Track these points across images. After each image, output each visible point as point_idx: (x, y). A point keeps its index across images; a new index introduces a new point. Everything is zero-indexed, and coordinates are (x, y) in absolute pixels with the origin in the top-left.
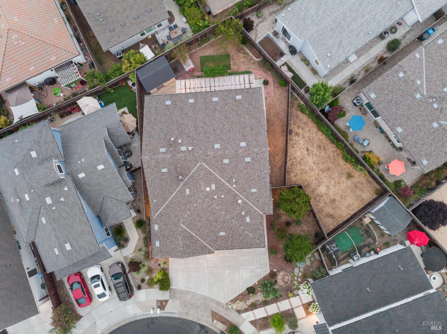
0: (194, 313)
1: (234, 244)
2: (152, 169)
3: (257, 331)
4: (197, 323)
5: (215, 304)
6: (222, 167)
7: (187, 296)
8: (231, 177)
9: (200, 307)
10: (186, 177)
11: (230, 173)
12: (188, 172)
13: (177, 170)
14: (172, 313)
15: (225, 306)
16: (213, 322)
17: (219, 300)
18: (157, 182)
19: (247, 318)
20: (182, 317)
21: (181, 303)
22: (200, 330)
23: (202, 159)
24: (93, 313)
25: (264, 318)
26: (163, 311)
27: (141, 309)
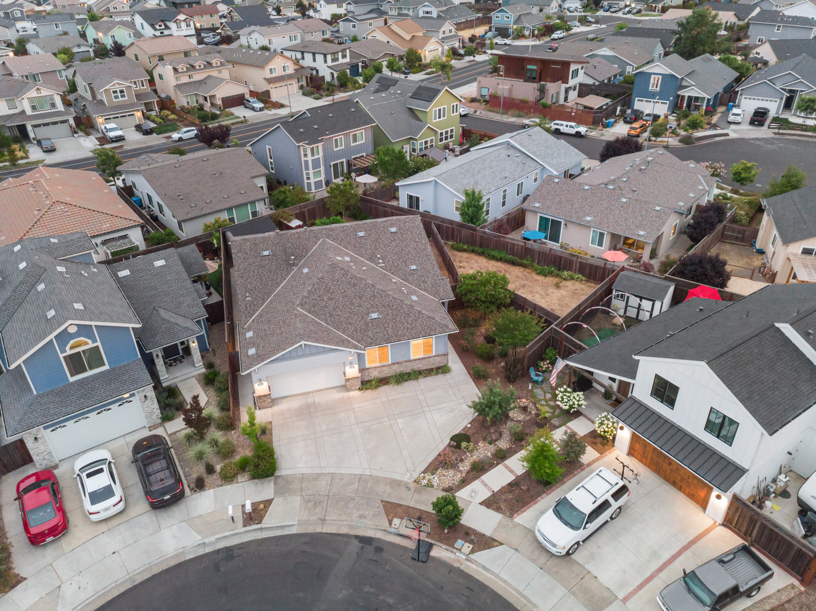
0: (340, 515)
1: (400, 332)
2: (247, 254)
3: (507, 519)
4: (352, 536)
5: (388, 487)
6: (357, 242)
7: (318, 483)
8: (374, 253)
9: (353, 499)
10: (301, 260)
11: (371, 249)
12: (304, 252)
13: (286, 252)
14: (282, 527)
15: (413, 486)
16: (390, 524)
17: (397, 477)
18: (253, 271)
19: (471, 497)
20: (310, 530)
21: (304, 499)
22: (362, 548)
23: (325, 234)
24: (61, 565)
25: (510, 485)
26: (259, 526)
27: (199, 532)
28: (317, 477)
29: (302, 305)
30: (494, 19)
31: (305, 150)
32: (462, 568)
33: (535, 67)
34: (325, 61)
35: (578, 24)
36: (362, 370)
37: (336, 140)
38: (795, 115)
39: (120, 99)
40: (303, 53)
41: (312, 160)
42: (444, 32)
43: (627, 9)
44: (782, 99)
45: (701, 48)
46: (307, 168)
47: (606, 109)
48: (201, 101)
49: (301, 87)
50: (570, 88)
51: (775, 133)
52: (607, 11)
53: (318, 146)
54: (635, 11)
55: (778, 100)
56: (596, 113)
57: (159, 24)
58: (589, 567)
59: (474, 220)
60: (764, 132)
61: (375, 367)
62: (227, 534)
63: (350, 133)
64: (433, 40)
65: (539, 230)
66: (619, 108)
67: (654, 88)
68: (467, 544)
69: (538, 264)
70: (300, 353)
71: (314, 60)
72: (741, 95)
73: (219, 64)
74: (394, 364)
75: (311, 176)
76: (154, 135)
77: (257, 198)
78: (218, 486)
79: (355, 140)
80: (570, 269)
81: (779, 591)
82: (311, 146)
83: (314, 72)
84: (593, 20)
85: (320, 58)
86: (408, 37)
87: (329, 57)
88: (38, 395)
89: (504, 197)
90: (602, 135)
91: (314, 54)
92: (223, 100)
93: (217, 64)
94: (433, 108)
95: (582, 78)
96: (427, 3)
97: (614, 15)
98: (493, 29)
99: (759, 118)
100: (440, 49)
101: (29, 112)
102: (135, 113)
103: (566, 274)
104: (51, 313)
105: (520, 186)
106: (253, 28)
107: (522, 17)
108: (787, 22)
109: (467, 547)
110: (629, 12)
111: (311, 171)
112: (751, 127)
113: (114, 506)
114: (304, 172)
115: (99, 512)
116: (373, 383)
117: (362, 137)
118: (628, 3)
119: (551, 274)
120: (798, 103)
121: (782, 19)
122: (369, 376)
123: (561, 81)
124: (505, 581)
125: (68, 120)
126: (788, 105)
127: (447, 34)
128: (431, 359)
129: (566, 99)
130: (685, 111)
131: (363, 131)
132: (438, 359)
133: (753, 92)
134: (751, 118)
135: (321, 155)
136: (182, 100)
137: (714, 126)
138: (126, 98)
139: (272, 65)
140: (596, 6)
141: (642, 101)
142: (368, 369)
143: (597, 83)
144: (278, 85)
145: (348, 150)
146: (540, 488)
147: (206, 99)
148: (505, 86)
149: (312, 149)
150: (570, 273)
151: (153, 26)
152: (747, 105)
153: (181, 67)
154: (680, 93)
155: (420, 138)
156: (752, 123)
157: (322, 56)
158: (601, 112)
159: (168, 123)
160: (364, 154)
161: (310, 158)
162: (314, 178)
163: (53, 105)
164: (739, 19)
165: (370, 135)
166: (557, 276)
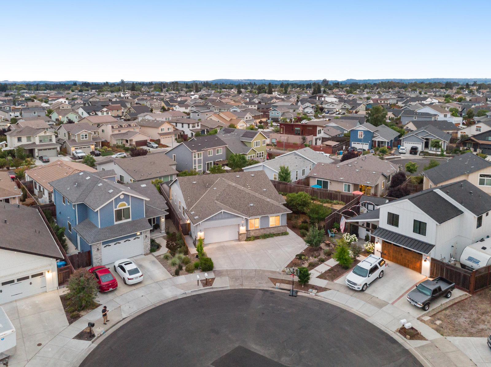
0: (250, 283)
1: (265, 212)
2: (185, 182)
3: (331, 282)
5: (270, 273)
7: (235, 273)
8: (245, 184)
9: (254, 277)
11: (243, 182)
12: (213, 182)
13: (204, 182)
14: (223, 287)
15: (282, 273)
16: (275, 285)
17: (273, 270)
18: (190, 189)
20: (236, 288)
21: (230, 278)
22: (264, 293)
23: (221, 176)
24: (117, 300)
25: (329, 270)
26: (211, 287)
27: (182, 289)
28: (235, 270)
29: (217, 200)
30: (270, 114)
31: (195, 155)
32: (314, 298)
33: (299, 129)
34: (189, 127)
35: (314, 118)
36: (247, 231)
37: (209, 151)
38: (431, 150)
39: (85, 139)
40: (176, 123)
41: (198, 160)
42: (247, 118)
43: (338, 112)
44: (423, 143)
45: (380, 123)
46: (195, 164)
47: (338, 146)
48: (124, 142)
49: (176, 139)
50: (318, 138)
51: (423, 157)
52: (327, 113)
53: (201, 153)
54: (342, 113)
55: (421, 143)
56: (333, 148)
57: (93, 112)
58: (373, 294)
59: (286, 180)
60: (417, 157)
61: (253, 230)
62: (196, 290)
63: (215, 148)
64: (242, 121)
65: (317, 184)
66: (344, 147)
67: (361, 137)
68: (314, 290)
69: (320, 198)
70: (220, 217)
71: (183, 127)
72: (403, 141)
73: (134, 126)
74: (261, 229)
75: (197, 167)
76: (101, 156)
77: (174, 173)
78: (185, 274)
79: (218, 153)
80: (336, 199)
81: (460, 296)
82: (198, 153)
83: (182, 133)
84: (321, 117)
85: (186, 126)
86: (228, 119)
87: (191, 125)
88: (101, 229)
89: (297, 174)
90: (338, 158)
91: (183, 124)
92: (137, 142)
93: (133, 125)
94: (254, 141)
95: (322, 135)
96: (235, 107)
97: (331, 115)
98: (270, 119)
99: (414, 151)
100: (245, 125)
101: (38, 143)
102: (91, 146)
103: (335, 202)
104: (111, 191)
105: (304, 171)
106: (146, 113)
107: (285, 113)
108: (419, 115)
109: (315, 291)
110: (339, 114)
111: (197, 165)
112: (411, 155)
113: (140, 277)
114: (194, 165)
115: (133, 279)
116: (252, 238)
117: (221, 151)
118: (337, 110)
119: (328, 202)
120: (431, 144)
121: (416, 114)
122: (249, 235)
123: (313, 135)
124: (335, 301)
125: (57, 148)
126: (427, 146)
127: (248, 119)
128: (279, 228)
129: (316, 143)
130: (377, 148)
131: (222, 148)
132: (282, 228)
133: (408, 140)
134: (410, 151)
135: (202, 158)
136: (114, 142)
137: (393, 155)
138: (88, 139)
139: (162, 127)
140: (321, 111)
141: (355, 143)
142: (249, 230)
143: (330, 137)
144: (165, 137)
145: (214, 157)
146: (344, 270)
147: (127, 141)
148: (284, 138)
149: (198, 154)
150: (337, 201)
151: (89, 113)
152: (407, 146)
153: (115, 126)
154: (373, 139)
155: (249, 154)
156: (411, 153)
157: (187, 125)
158: (336, 148)
159: (107, 152)
160: (222, 160)
161: (197, 159)
162: (198, 169)
163: (51, 140)
164: (395, 116)
165: (225, 151)
166: (331, 202)
